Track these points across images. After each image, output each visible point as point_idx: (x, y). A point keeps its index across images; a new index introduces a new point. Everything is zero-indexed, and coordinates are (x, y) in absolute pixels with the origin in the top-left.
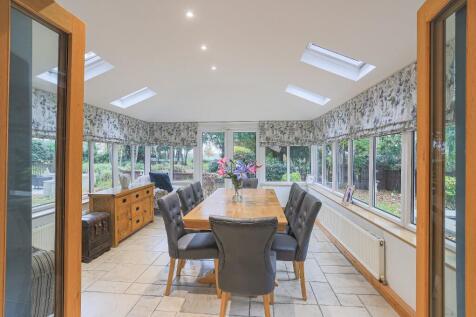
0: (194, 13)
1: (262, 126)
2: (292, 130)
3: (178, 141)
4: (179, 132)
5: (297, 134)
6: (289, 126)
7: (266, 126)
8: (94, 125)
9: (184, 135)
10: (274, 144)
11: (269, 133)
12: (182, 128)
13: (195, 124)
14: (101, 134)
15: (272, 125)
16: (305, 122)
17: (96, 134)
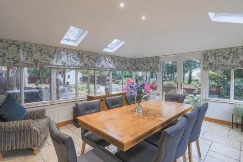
0: (124, 4)
8: (96, 62)
14: (100, 66)
17: (97, 66)
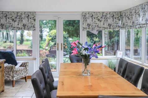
1: (84, 15)
2: (106, 19)
3: (20, 26)
4: (21, 19)
5: (110, 21)
6: (104, 16)
7: (87, 16)
9: (25, 21)
10: (93, 29)
11: (89, 21)
12: (23, 16)
13: (34, 13)
15: (92, 15)
16: (115, 12)
